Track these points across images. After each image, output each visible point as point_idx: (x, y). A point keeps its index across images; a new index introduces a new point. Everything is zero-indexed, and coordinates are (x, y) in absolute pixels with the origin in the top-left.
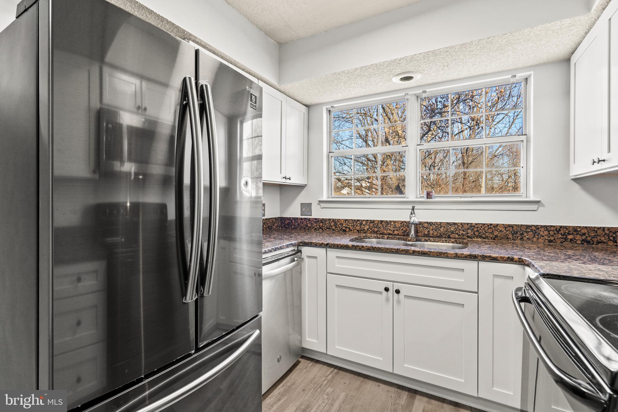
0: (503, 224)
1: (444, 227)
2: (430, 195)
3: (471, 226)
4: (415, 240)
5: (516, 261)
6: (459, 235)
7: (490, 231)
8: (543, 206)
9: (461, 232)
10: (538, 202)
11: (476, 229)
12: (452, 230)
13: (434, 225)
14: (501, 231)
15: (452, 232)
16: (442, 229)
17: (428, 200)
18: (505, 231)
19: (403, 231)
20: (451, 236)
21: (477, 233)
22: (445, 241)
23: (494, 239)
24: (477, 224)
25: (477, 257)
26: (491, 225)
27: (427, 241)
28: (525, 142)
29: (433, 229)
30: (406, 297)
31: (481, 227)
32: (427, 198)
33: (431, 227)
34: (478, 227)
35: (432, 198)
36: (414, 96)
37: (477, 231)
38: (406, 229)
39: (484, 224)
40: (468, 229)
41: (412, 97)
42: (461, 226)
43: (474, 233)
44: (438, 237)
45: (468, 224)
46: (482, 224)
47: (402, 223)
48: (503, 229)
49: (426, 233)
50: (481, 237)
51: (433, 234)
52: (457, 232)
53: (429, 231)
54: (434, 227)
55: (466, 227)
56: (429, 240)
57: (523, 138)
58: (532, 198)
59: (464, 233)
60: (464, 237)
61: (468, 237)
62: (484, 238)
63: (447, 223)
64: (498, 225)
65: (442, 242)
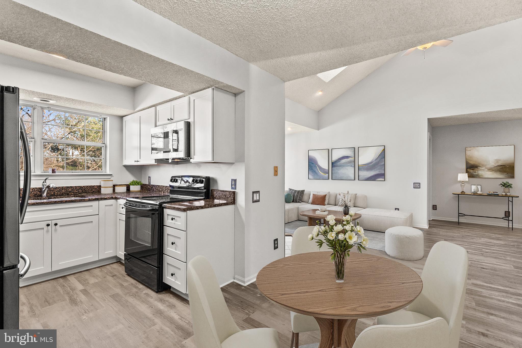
0: (97, 186)
1: (65, 189)
2: (54, 171)
3: (81, 188)
4: (48, 198)
5: (114, 198)
6: (74, 193)
7: (91, 189)
8: (113, 176)
9: (75, 191)
10: (111, 175)
11: (83, 189)
12: (70, 190)
13: (58, 188)
14: (96, 189)
15: (70, 192)
16: (63, 191)
17: (53, 174)
18: (98, 189)
19: (34, 194)
20: (69, 194)
21: (84, 191)
22: (67, 197)
23: (93, 193)
24: (84, 186)
25: (99, 199)
26: (91, 186)
27: (55, 198)
28: (104, 147)
29: (57, 191)
30: (61, 226)
31: (86, 187)
32: (52, 173)
33: (56, 190)
34: (85, 188)
35: (55, 173)
36: (40, 107)
37: (84, 190)
38: (37, 192)
39: (88, 186)
40: (79, 189)
41: (38, 108)
42: (75, 188)
43: (82, 191)
44: (61, 195)
45: (79, 186)
46: (86, 186)
47: (33, 189)
48: (97, 188)
49: (52, 193)
50: (86, 193)
51: (57, 194)
52: (73, 191)
53: (54, 193)
54: (58, 190)
55: (78, 188)
56: (57, 197)
57: (104, 145)
58: (108, 173)
59: (77, 191)
60: (77, 194)
61: (79, 193)
62: (88, 193)
63: (67, 187)
64: (94, 186)
65: (65, 198)
